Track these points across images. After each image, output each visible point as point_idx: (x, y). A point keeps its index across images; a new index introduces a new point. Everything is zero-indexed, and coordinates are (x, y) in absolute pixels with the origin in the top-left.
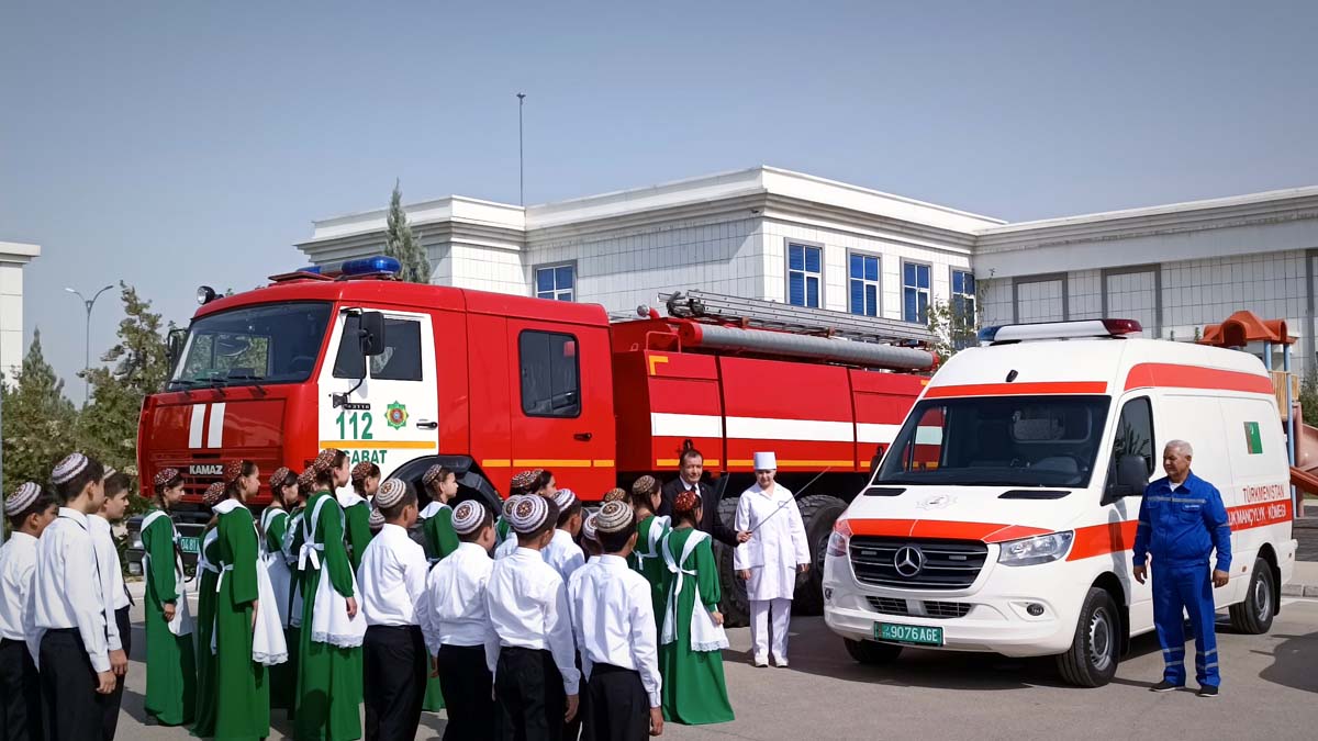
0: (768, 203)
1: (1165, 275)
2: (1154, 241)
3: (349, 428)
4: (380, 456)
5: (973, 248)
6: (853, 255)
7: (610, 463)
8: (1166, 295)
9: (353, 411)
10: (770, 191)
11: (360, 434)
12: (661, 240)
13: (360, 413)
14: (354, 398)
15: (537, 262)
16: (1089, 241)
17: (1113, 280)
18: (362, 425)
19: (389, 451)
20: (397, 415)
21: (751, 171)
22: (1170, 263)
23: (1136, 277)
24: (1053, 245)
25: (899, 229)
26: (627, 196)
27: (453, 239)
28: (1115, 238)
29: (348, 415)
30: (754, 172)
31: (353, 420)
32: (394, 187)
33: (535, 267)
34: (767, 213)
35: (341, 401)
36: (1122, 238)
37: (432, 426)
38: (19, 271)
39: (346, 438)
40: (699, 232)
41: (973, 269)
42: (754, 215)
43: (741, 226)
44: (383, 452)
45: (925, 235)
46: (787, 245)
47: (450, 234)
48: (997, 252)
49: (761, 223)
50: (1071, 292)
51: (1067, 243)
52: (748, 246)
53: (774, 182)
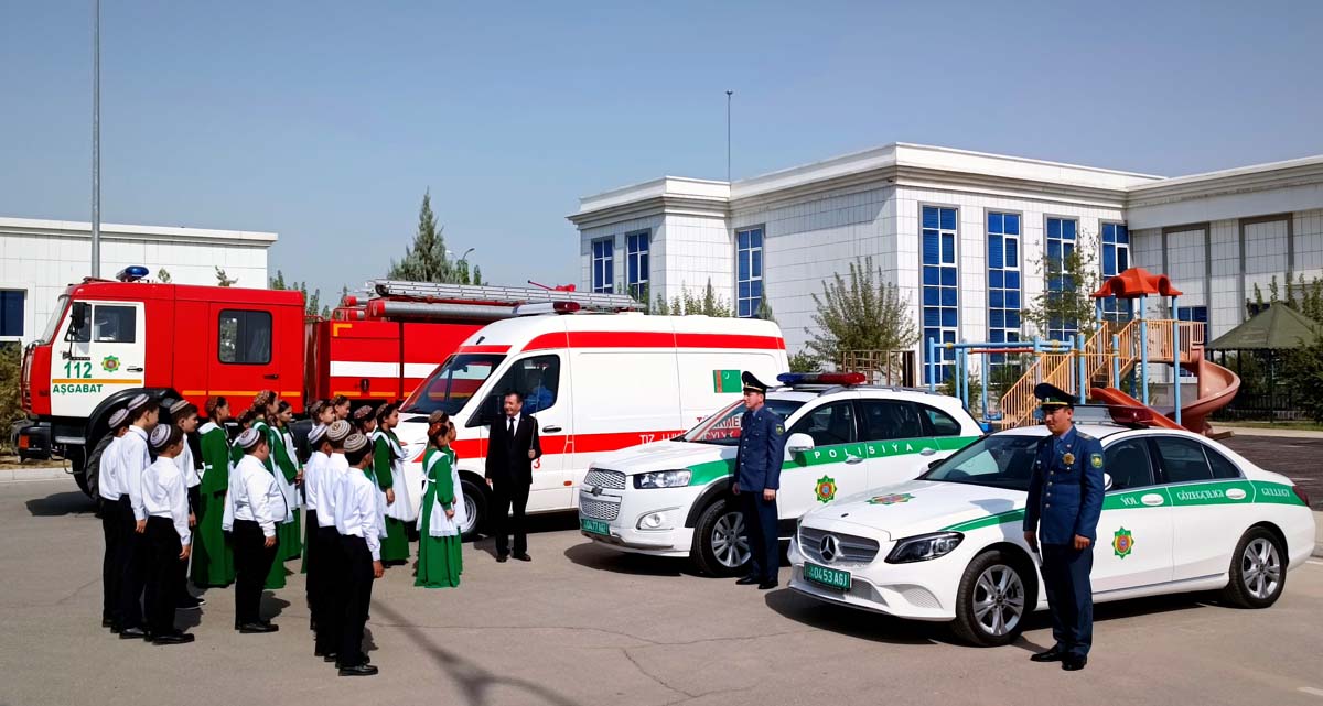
0: (899, 174)
1: (1297, 223)
2: (1284, 192)
3: (74, 373)
4: (97, 388)
5: (1126, 203)
6: (990, 213)
8: (1297, 241)
9: (77, 362)
10: (902, 163)
11: (81, 377)
12: (824, 206)
13: (82, 363)
14: (80, 354)
15: (738, 226)
16: (1226, 193)
17: (1251, 229)
18: (83, 370)
19: (104, 385)
20: (111, 364)
21: (887, 147)
22: (1301, 212)
23: (1270, 225)
24: (1194, 198)
25: (1040, 190)
26: (801, 171)
27: (666, 211)
28: (1247, 191)
29: (73, 364)
30: (891, 148)
31: (78, 366)
33: (736, 231)
34: (899, 182)
35: (67, 355)
36: (1256, 190)
37: (139, 370)
38: (264, 251)
39: (72, 377)
41: (1126, 221)
42: (890, 184)
43: (880, 193)
44: (99, 386)
45: (1067, 193)
46: (921, 210)
47: (665, 206)
48: (1146, 206)
49: (895, 191)
50: (1213, 240)
51: (1206, 196)
52: (885, 211)
53: (906, 156)
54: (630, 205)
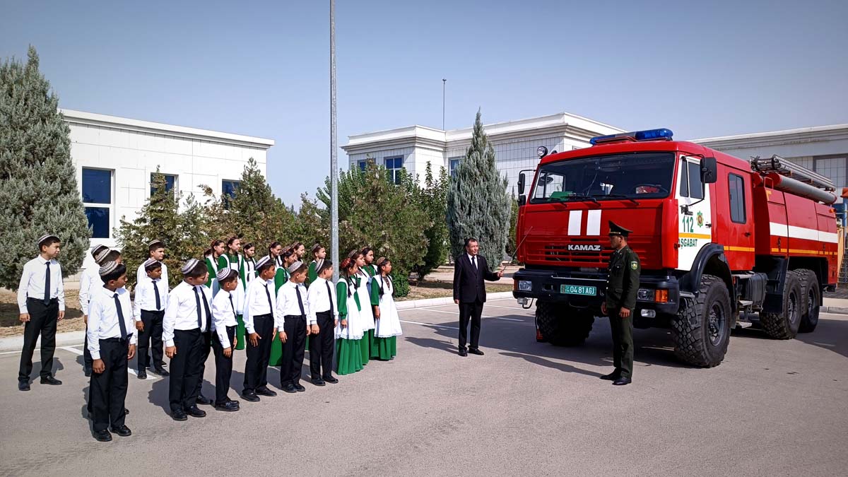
0: (567, 130)
3: (686, 226)
7: (753, 250)
9: (687, 216)
10: (569, 124)
11: (690, 229)
15: (451, 156)
18: (690, 224)
21: (558, 115)
27: (416, 145)
30: (561, 115)
31: (688, 221)
32: (477, 111)
33: (449, 158)
34: (566, 134)
35: (684, 210)
37: (709, 226)
39: (686, 231)
40: (532, 143)
42: (560, 135)
43: (553, 140)
44: (696, 240)
47: (415, 142)
49: (563, 139)
53: (570, 120)
54: (390, 141)
